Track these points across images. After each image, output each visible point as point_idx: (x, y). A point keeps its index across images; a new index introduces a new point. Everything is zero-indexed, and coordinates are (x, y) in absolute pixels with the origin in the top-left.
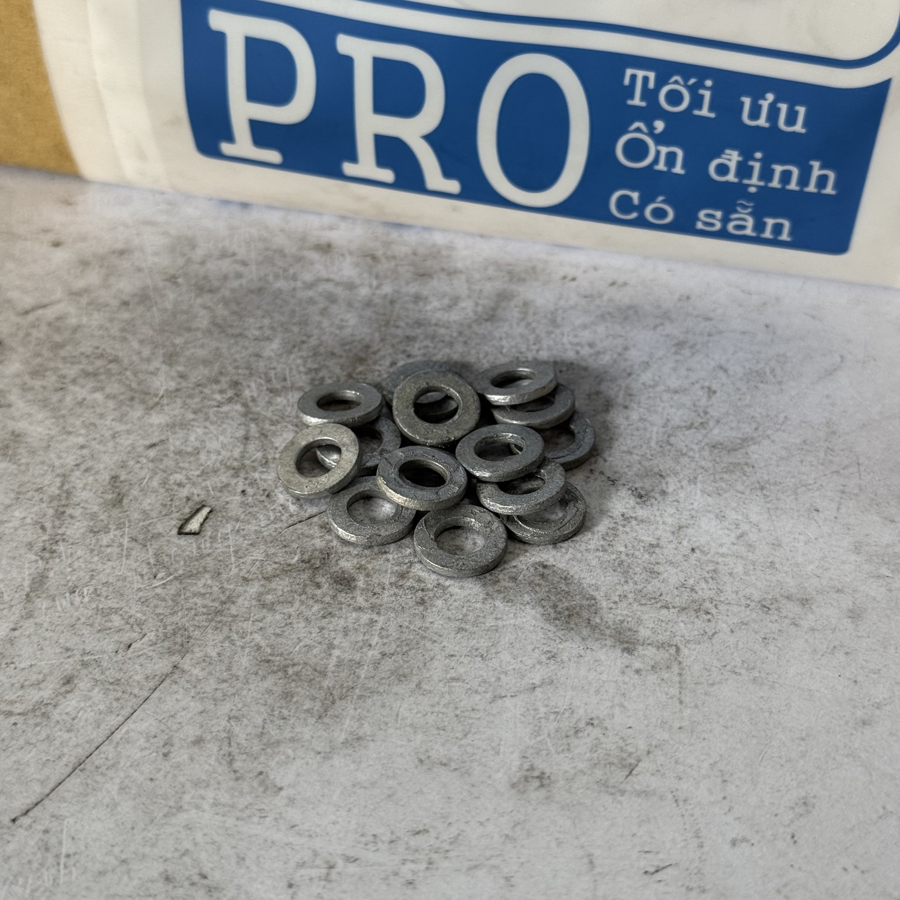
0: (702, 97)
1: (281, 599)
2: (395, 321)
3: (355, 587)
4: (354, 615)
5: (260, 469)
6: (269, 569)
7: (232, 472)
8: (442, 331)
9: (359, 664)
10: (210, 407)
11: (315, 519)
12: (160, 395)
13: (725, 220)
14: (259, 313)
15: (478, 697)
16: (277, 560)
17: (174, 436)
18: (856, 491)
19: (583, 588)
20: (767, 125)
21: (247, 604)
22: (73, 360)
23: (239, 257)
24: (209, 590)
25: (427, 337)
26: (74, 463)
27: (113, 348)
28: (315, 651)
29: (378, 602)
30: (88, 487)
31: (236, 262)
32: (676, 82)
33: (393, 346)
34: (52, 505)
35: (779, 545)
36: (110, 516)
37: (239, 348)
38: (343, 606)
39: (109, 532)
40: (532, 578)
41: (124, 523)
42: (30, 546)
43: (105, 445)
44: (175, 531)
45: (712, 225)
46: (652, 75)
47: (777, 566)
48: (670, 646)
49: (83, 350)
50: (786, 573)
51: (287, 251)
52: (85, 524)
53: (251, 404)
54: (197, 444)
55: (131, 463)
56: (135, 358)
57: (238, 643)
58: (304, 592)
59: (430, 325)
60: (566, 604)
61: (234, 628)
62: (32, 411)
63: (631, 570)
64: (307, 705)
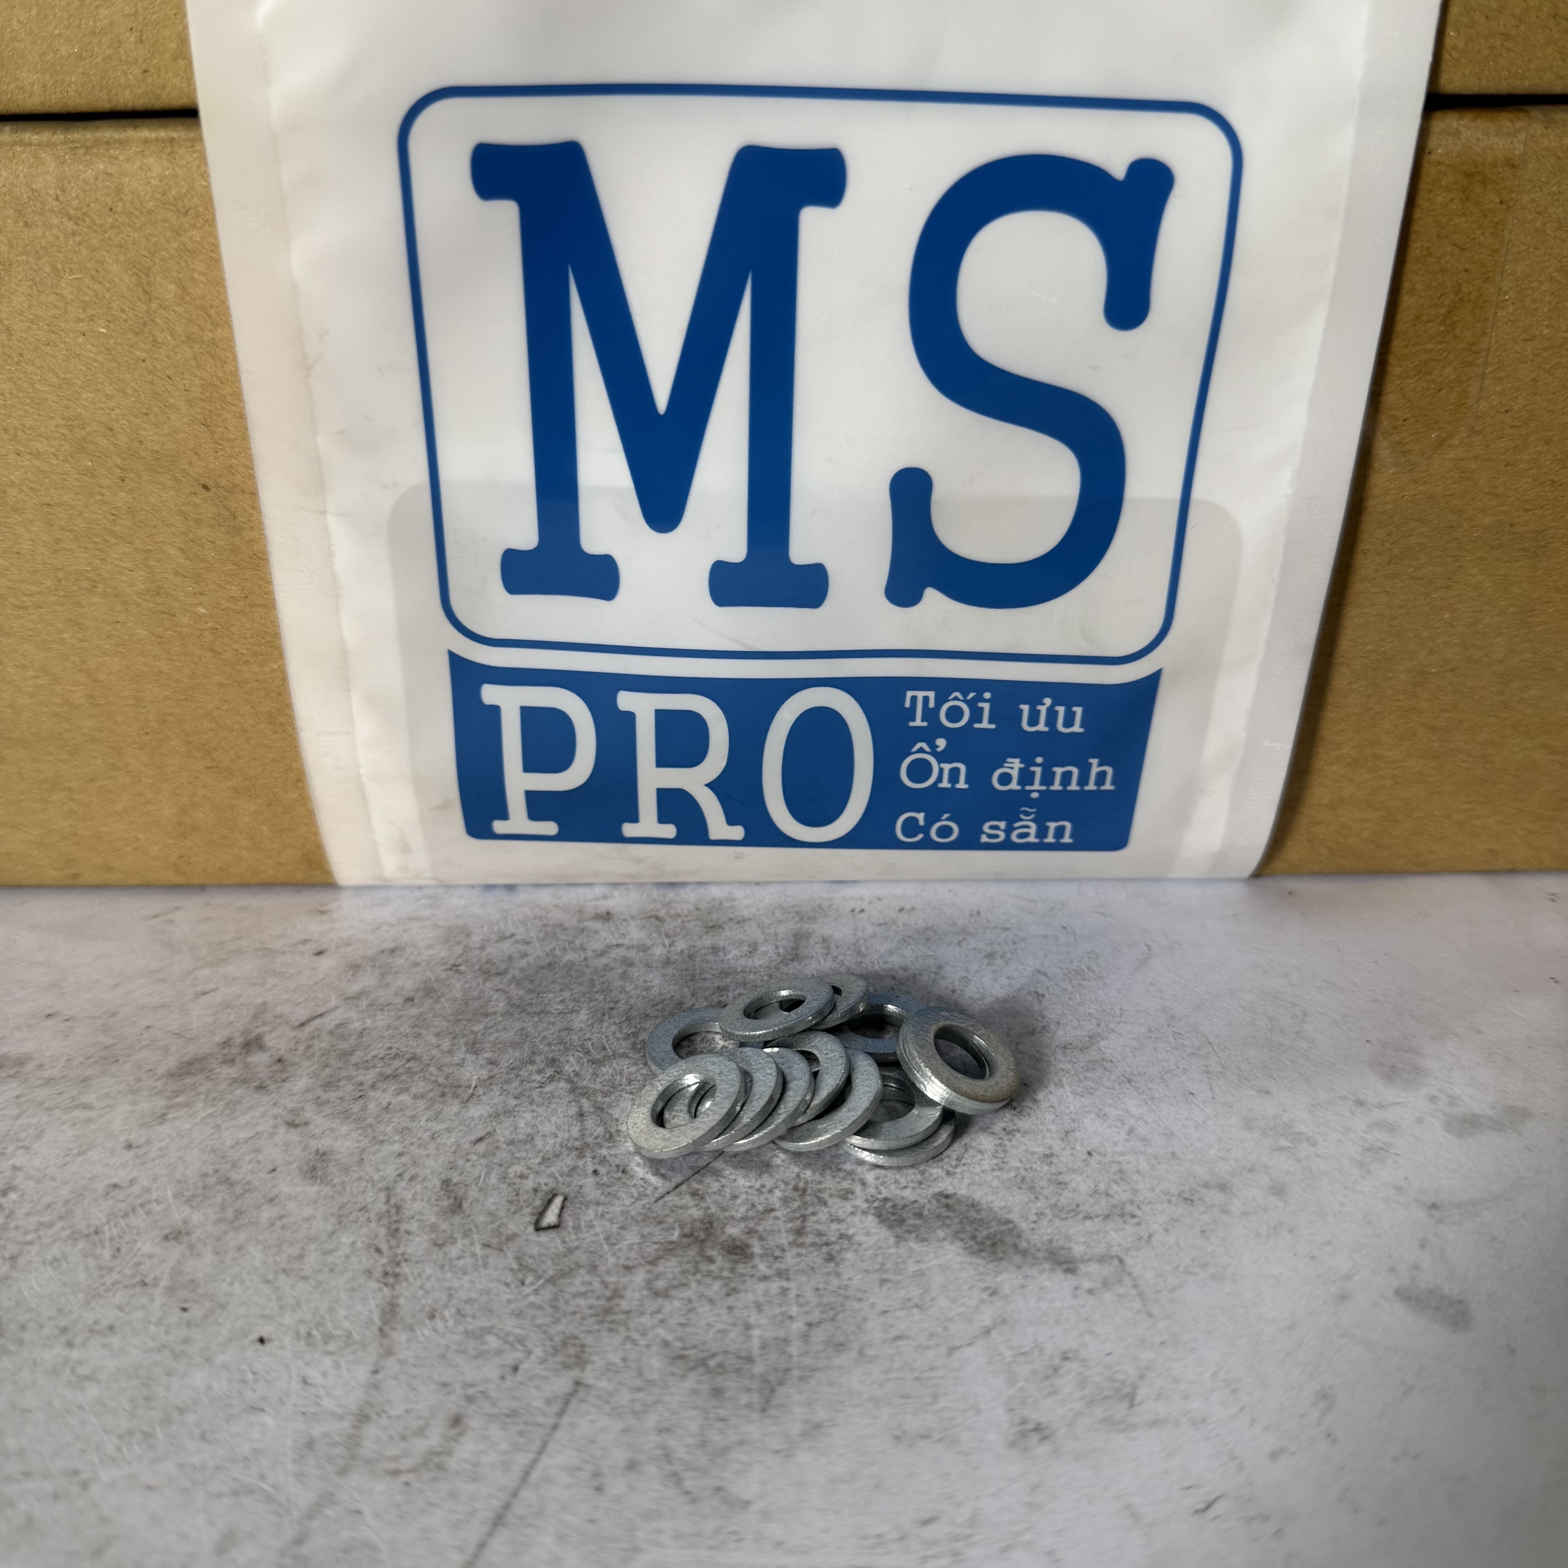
0: (982, 708)
1: (675, 1283)
2: (700, 974)
3: (752, 1255)
4: (761, 1286)
5: (606, 1144)
6: (651, 1250)
7: (575, 1153)
8: (751, 976)
9: (786, 1341)
10: (531, 1089)
11: (684, 1188)
12: (473, 1086)
13: (1009, 830)
14: (557, 987)
15: (931, 1354)
16: (655, 1240)
17: (500, 1126)
18: (1219, 1069)
19: (996, 1213)
20: (1046, 729)
21: (637, 1295)
22: (367, 1065)
23: (519, 937)
24: (589, 1288)
25: (738, 985)
26: (396, 1174)
27: (408, 1045)
28: (733, 1335)
29: (783, 1266)
30: (419, 1197)
31: (517, 942)
32: (956, 698)
33: (706, 998)
34: (382, 1222)
35: (1172, 1134)
36: (452, 1225)
37: (545, 1025)
38: (747, 1278)
39: (455, 1242)
40: (938, 1211)
41: (470, 1229)
42: (369, 1273)
43: (425, 1148)
44: (531, 1229)
45: (997, 836)
46: (931, 695)
47: (1179, 1155)
48: (1111, 1257)
49: (375, 1053)
50: (1191, 1161)
51: (566, 925)
52: (426, 1237)
53: (575, 1079)
54: (529, 1130)
55: (461, 1162)
56: (434, 1052)
57: (642, 1342)
58: (697, 1271)
59: (738, 973)
60: (984, 1233)
61: (632, 1325)
62: (333, 1125)
63: (1036, 1185)
64: (744, 1399)
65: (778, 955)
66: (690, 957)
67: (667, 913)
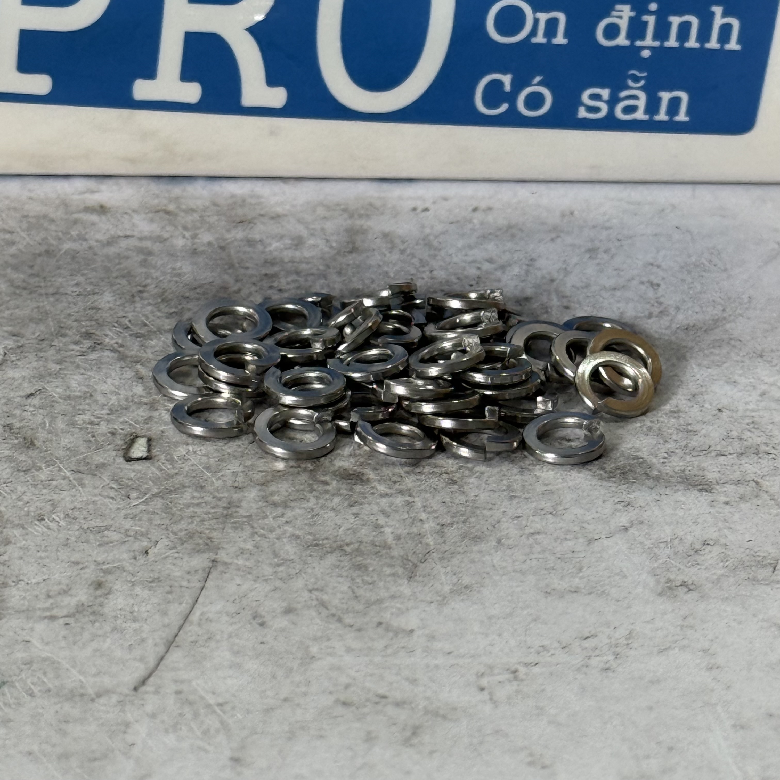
1: (292, 498)
3: (368, 480)
6: (258, 476)
9: (420, 535)
13: (613, 102)
16: (260, 469)
17: (49, 385)
21: (254, 506)
24: (202, 501)
28: (363, 532)
29: (403, 487)
33: (254, 284)
36: (30, 457)
37: (65, 304)
38: (367, 495)
39: (41, 469)
41: (52, 460)
44: (121, 460)
45: (597, 110)
48: (747, 481)
52: (6, 465)
55: (17, 412)
57: (270, 536)
58: (313, 490)
61: (256, 525)
63: (664, 433)
65: (331, 247)
66: (222, 248)
67: (178, 207)
